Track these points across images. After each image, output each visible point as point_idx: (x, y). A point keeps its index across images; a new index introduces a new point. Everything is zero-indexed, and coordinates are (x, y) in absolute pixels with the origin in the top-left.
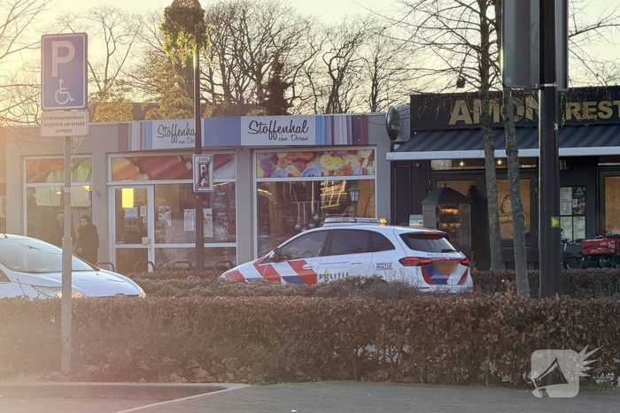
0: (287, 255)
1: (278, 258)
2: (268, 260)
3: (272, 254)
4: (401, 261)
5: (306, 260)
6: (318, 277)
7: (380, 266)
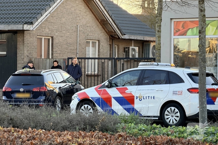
0: (115, 84)
1: (110, 86)
2: (104, 86)
3: (106, 83)
4: (188, 90)
5: (128, 87)
6: (135, 98)
7: (175, 93)
